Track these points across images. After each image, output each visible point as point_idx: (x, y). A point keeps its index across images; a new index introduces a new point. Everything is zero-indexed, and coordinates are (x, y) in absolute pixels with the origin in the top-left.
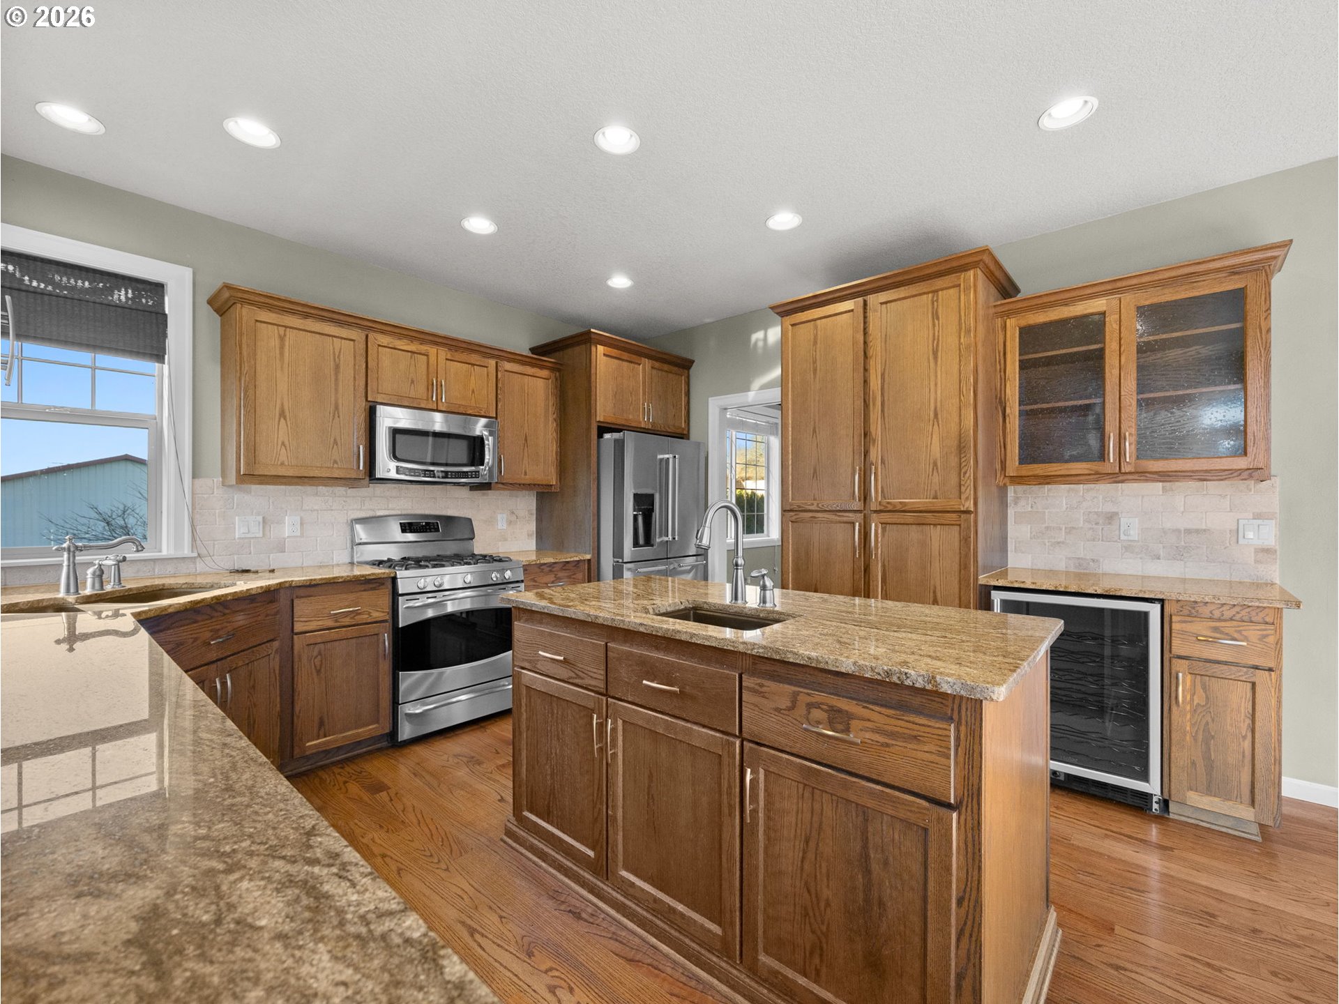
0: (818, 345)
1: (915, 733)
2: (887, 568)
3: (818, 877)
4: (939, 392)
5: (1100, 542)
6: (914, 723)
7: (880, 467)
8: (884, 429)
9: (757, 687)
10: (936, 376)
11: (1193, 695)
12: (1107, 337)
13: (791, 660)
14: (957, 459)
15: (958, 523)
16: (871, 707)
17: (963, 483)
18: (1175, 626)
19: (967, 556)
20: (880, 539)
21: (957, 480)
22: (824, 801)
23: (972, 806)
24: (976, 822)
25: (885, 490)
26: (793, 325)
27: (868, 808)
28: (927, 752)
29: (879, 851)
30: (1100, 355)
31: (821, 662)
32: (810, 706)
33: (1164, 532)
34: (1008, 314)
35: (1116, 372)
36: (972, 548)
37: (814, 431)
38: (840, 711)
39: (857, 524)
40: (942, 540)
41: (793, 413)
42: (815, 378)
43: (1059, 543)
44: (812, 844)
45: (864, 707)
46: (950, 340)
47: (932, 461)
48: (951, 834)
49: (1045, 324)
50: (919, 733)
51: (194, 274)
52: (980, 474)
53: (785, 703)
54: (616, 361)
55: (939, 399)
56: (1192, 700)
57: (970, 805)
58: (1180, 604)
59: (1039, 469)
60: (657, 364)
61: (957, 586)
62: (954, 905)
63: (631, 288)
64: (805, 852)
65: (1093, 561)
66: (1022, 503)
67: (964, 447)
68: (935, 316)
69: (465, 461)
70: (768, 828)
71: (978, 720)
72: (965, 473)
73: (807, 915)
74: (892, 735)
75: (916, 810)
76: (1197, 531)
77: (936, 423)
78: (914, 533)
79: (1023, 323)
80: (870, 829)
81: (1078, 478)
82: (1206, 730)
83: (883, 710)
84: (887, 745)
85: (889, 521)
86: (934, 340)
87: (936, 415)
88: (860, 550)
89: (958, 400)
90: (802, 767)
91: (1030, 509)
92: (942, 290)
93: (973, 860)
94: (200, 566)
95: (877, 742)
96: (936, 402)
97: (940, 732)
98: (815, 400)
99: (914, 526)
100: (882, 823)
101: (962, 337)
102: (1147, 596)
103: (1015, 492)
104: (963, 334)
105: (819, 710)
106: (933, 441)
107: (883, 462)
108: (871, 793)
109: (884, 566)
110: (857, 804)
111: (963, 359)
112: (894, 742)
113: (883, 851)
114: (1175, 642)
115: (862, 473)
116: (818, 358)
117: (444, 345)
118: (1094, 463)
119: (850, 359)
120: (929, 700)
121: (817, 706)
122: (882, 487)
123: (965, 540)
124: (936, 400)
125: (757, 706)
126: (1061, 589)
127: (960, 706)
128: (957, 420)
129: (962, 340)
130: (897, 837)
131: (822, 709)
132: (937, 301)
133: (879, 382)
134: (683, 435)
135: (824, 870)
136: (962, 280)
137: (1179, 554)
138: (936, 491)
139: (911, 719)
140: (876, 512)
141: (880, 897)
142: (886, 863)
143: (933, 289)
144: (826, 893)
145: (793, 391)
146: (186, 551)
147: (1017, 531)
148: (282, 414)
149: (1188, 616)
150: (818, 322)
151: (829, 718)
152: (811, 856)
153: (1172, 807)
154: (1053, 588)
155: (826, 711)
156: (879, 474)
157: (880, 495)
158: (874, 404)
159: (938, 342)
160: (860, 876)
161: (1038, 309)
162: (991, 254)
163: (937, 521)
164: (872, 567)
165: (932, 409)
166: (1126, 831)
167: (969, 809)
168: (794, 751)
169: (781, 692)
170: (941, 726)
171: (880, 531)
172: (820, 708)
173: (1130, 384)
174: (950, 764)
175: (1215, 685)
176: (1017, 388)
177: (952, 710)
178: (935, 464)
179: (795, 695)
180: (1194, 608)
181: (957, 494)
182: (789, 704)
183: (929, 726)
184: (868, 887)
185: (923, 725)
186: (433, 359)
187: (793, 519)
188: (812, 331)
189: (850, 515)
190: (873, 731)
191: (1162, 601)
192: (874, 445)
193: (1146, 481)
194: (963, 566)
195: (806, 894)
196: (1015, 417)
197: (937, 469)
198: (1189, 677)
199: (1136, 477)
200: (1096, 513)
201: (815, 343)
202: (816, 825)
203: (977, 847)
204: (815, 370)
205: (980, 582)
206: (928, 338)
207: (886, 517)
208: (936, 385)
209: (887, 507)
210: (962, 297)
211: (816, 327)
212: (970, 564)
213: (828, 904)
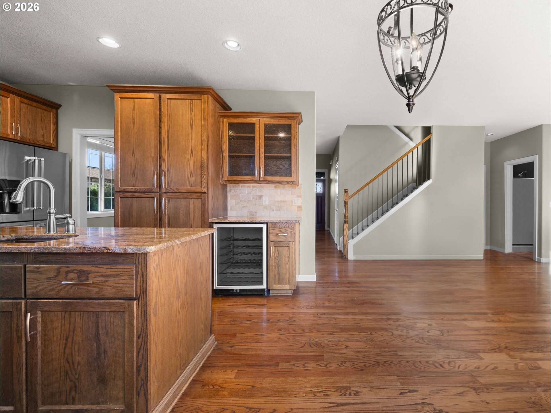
0: (136, 111)
1: (119, 273)
2: (170, 218)
3: (73, 354)
4: (193, 143)
5: (257, 206)
6: (118, 269)
7: (167, 172)
8: (169, 155)
9: (35, 270)
10: (192, 136)
11: (275, 253)
12: (256, 132)
13: (55, 252)
14: (200, 171)
15: (200, 197)
16: (99, 266)
17: (202, 181)
18: (271, 231)
19: (204, 211)
20: (167, 205)
21: (200, 180)
22: (76, 316)
23: (144, 296)
24: (145, 302)
25: (169, 183)
26: (121, 98)
27: (98, 311)
28: (124, 279)
29: (104, 329)
30: (253, 138)
31: (72, 250)
32: (67, 273)
33: (275, 201)
34: (225, 116)
35: (258, 145)
36: (206, 208)
37: (133, 153)
38: (83, 271)
39: (156, 198)
40: (194, 204)
41: (121, 143)
42: (134, 127)
43: (245, 206)
44: (70, 340)
45: (96, 267)
46: (198, 122)
47: (190, 171)
48: (134, 310)
49: (236, 123)
50: (121, 273)
52: (210, 178)
53: (53, 274)
55: (193, 145)
56: (275, 255)
57: (143, 296)
58: (272, 224)
59: (235, 178)
61: (200, 224)
62: (135, 339)
64: (66, 344)
65: (255, 212)
66: (233, 191)
67: (203, 166)
68: (192, 110)
70: (44, 340)
71: (146, 261)
72: (203, 177)
73: (67, 373)
74: (109, 276)
75: (119, 305)
76: (284, 201)
77: (192, 155)
78: (183, 202)
79: (230, 121)
80: (100, 321)
81: (247, 182)
82: (278, 264)
83: (105, 266)
84: (107, 281)
85: (171, 197)
86: (191, 120)
87: (192, 152)
88: (157, 210)
89: (201, 147)
90: (63, 303)
91: (235, 194)
92: (195, 99)
93: (144, 318)
95: (102, 281)
96: (192, 147)
97: (129, 270)
98: (133, 138)
99: (182, 199)
100: (105, 316)
101: (202, 121)
102: (262, 222)
103: (230, 187)
104: (202, 120)
105: (73, 273)
106: (191, 163)
107: (168, 170)
108: (99, 304)
109: (169, 217)
110: (93, 312)
111: (202, 130)
112: (109, 279)
113: (105, 328)
114: (271, 236)
115: (158, 174)
116: (135, 117)
118: (252, 177)
119: (152, 121)
120: (126, 258)
121: (72, 271)
122: (168, 182)
123: (203, 204)
124: (192, 145)
125: (36, 279)
126: (238, 222)
127: (139, 258)
128: (200, 155)
129: (202, 123)
130: (112, 320)
131: (74, 273)
132: (192, 104)
133: (167, 134)
134: (54, 148)
135: (77, 349)
136: (202, 98)
137: (279, 209)
138: (192, 184)
139: (117, 267)
140: (165, 192)
141: (104, 350)
142: (107, 333)
143: (191, 98)
144: (78, 359)
145: (121, 132)
147: (231, 202)
149: (274, 227)
150: (136, 100)
151: (78, 276)
152: (69, 345)
153: (271, 292)
154: (235, 222)
155: (76, 273)
156: (167, 175)
157: (167, 185)
158: (164, 144)
159: (193, 121)
160: (95, 344)
161: (234, 117)
162: (213, 90)
163: (192, 197)
164: (163, 218)
165: (190, 149)
166: (255, 303)
167: (143, 298)
168: (59, 297)
169: (50, 269)
170: (129, 267)
171: (167, 201)
172: (73, 272)
173: (262, 150)
174: (133, 282)
175: (280, 248)
176: (227, 146)
177: (136, 260)
178: (191, 173)
179: (59, 269)
180: (275, 225)
181: (200, 185)
182: (55, 274)
183: (125, 269)
184: (99, 348)
185: (122, 269)
187: (121, 196)
188: (132, 104)
189: (153, 194)
190: (100, 276)
191: (267, 223)
192: (164, 161)
193: (267, 184)
194: (203, 215)
195: (67, 365)
196: (226, 157)
197: (192, 175)
198: (274, 247)
199: (264, 182)
200: (256, 195)
201: (134, 110)
202: (72, 329)
203: (146, 312)
204: (134, 123)
205: (210, 221)
206: (189, 119)
207: (170, 195)
208: (192, 139)
209: (170, 191)
210: (202, 105)
211: (134, 102)
212: (205, 214)
213: (79, 364)
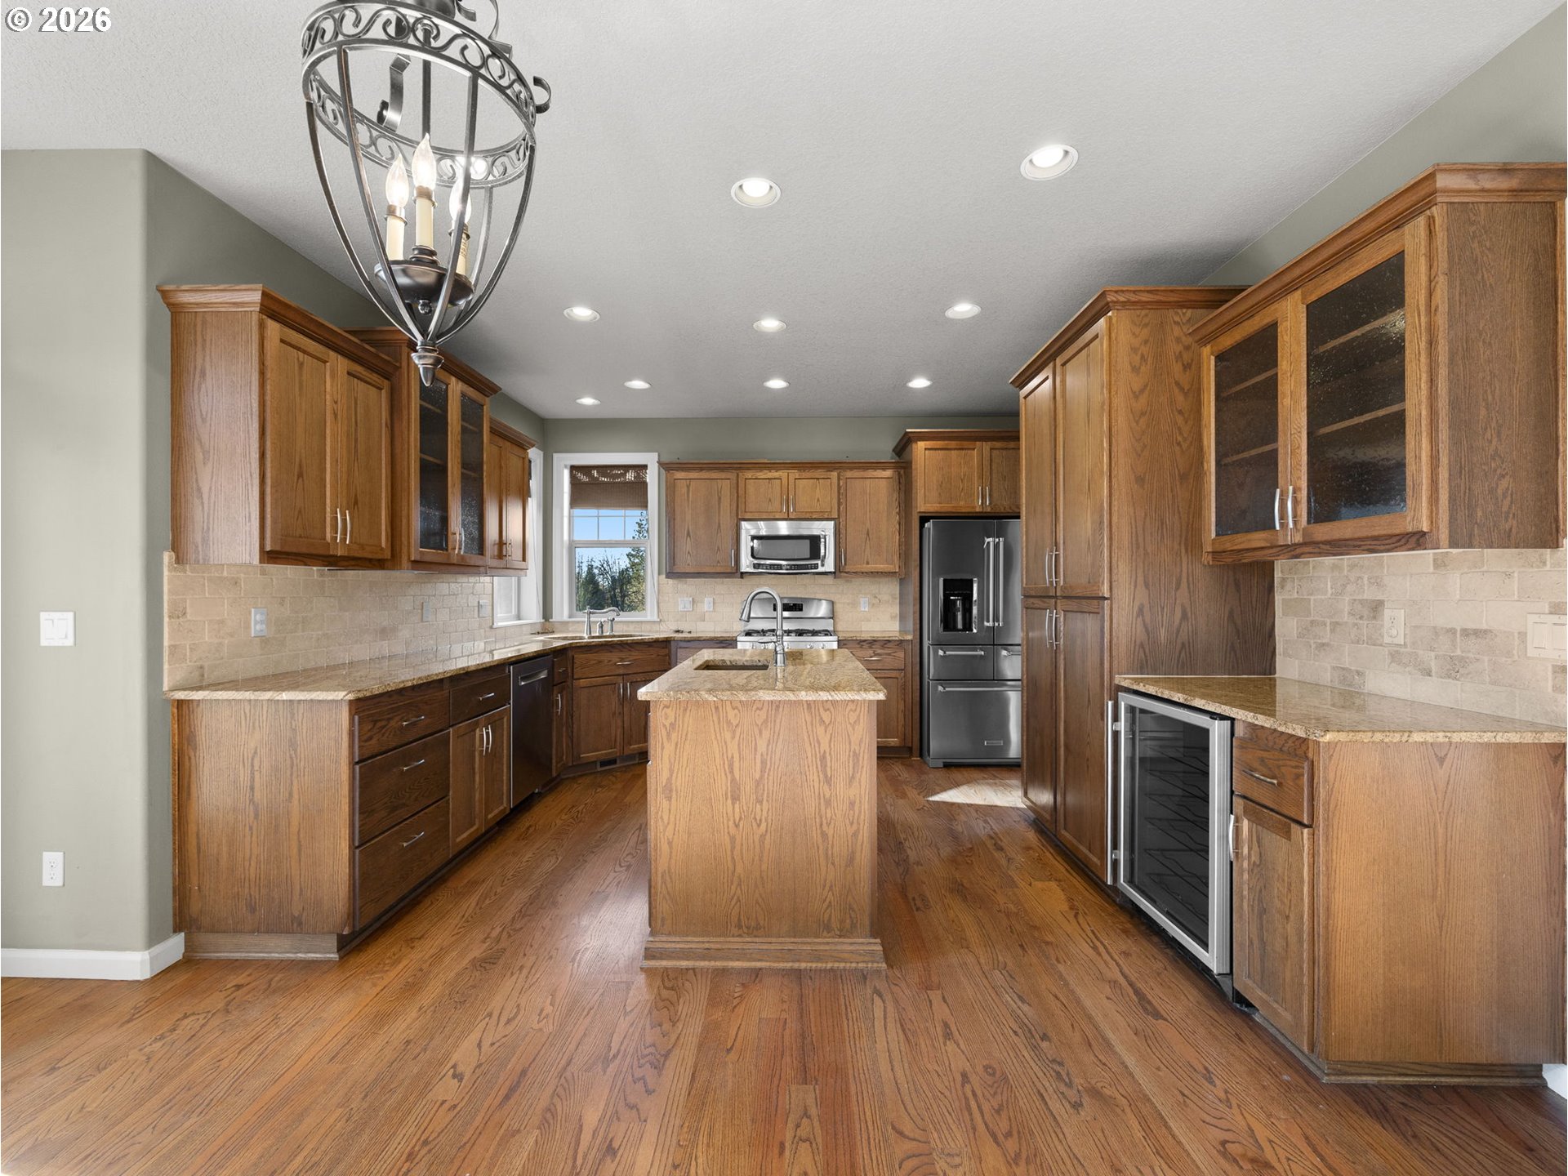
0: (1036, 417)
4: (1090, 461)
5: (1365, 645)
7: (1062, 547)
8: (1064, 505)
10: (1089, 443)
11: (1250, 848)
12: (1279, 355)
14: (1098, 537)
15: (1098, 610)
17: (1100, 564)
19: (1103, 649)
20: (1062, 628)
21: (1099, 560)
33: (1436, 631)
34: (1206, 340)
35: (1287, 401)
36: (1106, 641)
40: (1092, 630)
43: (1323, 644)
46: (1096, 400)
47: (1087, 539)
51: (659, 455)
52: (1120, 554)
54: (943, 452)
56: (1249, 854)
59: (1228, 542)
60: (998, 444)
63: (929, 387)
65: (1358, 673)
66: (1288, 586)
67: (1101, 522)
68: (1089, 372)
69: (808, 556)
72: (1102, 552)
76: (1476, 633)
77: (1089, 495)
78: (1079, 622)
79: (1217, 350)
82: (1260, 899)
85: (1066, 608)
86: (1088, 399)
87: (1089, 487)
89: (1099, 468)
91: (1296, 596)
92: (1092, 341)
94: (663, 627)
96: (1089, 472)
98: (1035, 477)
99: (1079, 614)
101: (1100, 394)
103: (1281, 569)
104: (1100, 391)
106: (1088, 517)
107: (1064, 541)
109: (1065, 659)
111: (1100, 419)
116: (1036, 431)
117: (793, 468)
118: (1270, 531)
122: (1064, 571)
123: (1102, 631)
124: (1089, 469)
128: (1099, 491)
129: (1100, 398)
132: (1090, 356)
136: (1100, 327)
137: (1454, 668)
138: (1089, 574)
140: (1059, 597)
143: (1087, 341)
146: (656, 618)
147: (1284, 626)
148: (688, 534)
150: (1036, 391)
156: (1062, 555)
157: (1062, 579)
159: (1090, 403)
161: (1226, 329)
163: (1089, 609)
164: (1058, 659)
165: (1087, 479)
171: (1062, 619)
173: (1300, 417)
176: (1213, 436)
178: (1089, 543)
186: (785, 481)
187: (1026, 605)
189: (1049, 600)
192: (1059, 522)
194: (1102, 662)
196: (1211, 474)
197: (1090, 548)
198: (1246, 823)
200: (1362, 602)
204: (1035, 445)
205: (1115, 681)
206: (1085, 399)
207: (1064, 604)
208: (1089, 452)
209: (1064, 592)
210: (1100, 349)
212: (1104, 659)
